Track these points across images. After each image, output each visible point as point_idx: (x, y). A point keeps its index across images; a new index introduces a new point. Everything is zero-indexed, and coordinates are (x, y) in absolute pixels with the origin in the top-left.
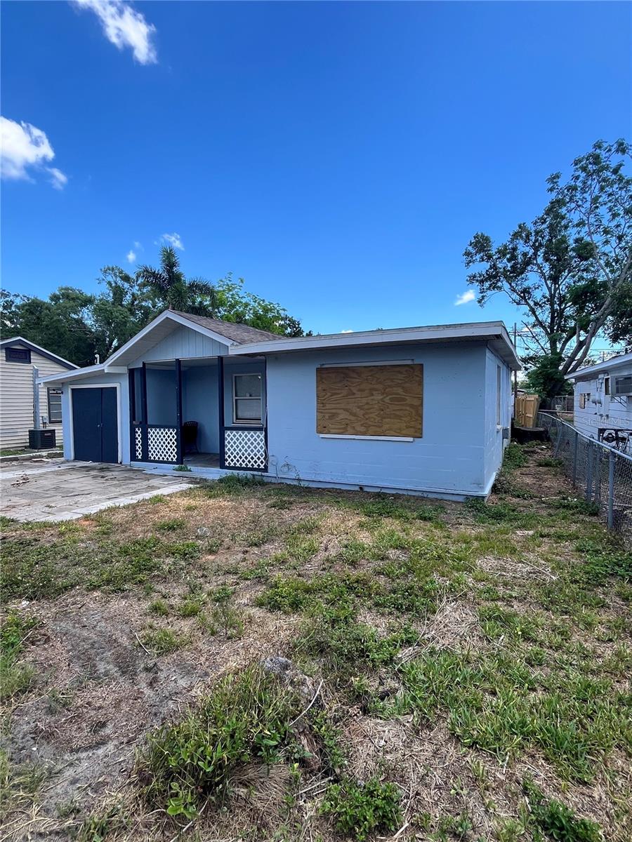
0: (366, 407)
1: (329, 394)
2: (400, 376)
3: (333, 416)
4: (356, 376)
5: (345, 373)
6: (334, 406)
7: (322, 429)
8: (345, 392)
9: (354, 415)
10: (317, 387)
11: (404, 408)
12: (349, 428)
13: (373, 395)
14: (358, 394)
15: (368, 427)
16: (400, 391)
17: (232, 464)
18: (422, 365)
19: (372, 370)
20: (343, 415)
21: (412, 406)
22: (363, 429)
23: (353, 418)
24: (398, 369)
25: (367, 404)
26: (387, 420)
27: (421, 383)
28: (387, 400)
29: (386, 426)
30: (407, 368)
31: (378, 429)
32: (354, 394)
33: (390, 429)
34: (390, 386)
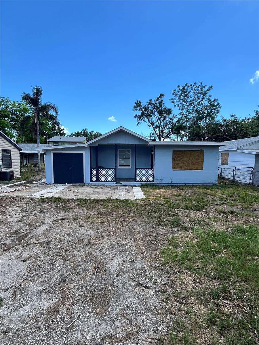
0: (188, 162)
1: (176, 158)
2: (198, 153)
3: (178, 164)
4: (185, 153)
5: (182, 152)
6: (178, 161)
7: (174, 168)
8: (182, 157)
9: (184, 164)
10: (173, 156)
11: (198, 162)
12: (182, 168)
13: (190, 158)
14: (186, 158)
15: (188, 167)
16: (198, 157)
17: (139, 180)
18: (204, 151)
19: (190, 152)
20: (181, 164)
21: (201, 161)
22: (187, 168)
23: (184, 165)
24: (198, 152)
25: (188, 161)
26: (194, 165)
27: (203, 155)
28: (194, 160)
29: (193, 167)
30: (200, 151)
31: (191, 168)
32: (184, 158)
33: (194, 168)
34: (195, 156)
